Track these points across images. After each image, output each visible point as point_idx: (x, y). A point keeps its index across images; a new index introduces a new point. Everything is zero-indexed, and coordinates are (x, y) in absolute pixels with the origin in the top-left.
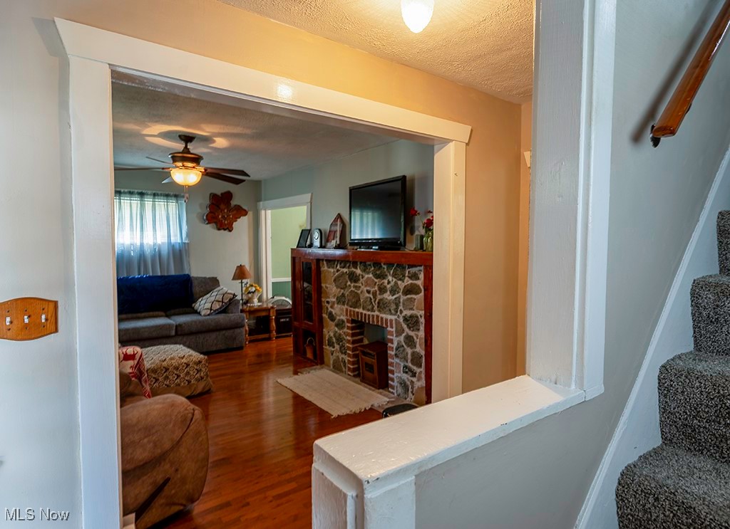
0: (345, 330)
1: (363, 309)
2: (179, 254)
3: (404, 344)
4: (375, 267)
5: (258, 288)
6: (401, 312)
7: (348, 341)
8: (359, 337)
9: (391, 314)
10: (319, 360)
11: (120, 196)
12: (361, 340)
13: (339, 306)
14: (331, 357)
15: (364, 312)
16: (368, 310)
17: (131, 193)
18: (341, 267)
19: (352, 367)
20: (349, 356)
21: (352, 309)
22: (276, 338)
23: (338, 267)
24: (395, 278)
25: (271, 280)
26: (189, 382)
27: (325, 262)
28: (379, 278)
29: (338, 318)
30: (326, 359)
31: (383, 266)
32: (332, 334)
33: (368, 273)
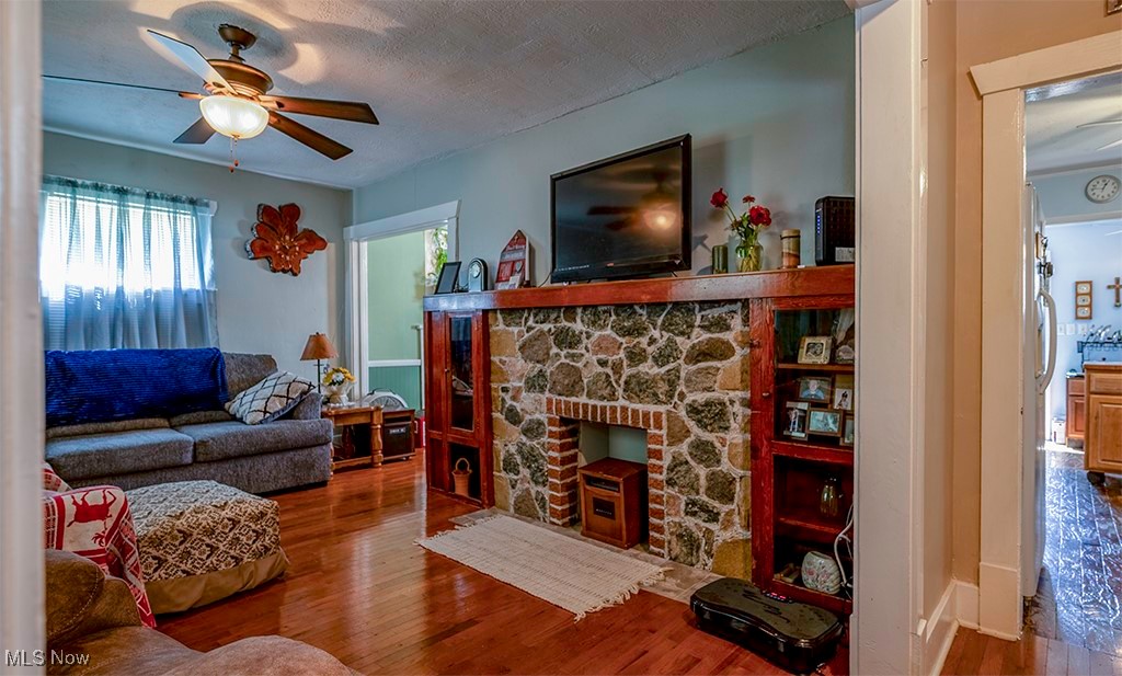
0: (545, 439)
1: (589, 396)
2: (196, 311)
3: (689, 459)
4: (617, 315)
5: (349, 375)
6: (682, 396)
7: (553, 460)
8: (572, 452)
9: (660, 402)
10: (485, 498)
11: (74, 192)
12: (574, 458)
13: (532, 395)
14: (511, 491)
15: (592, 402)
16: (602, 398)
17: (98, 188)
18: (537, 322)
19: (560, 508)
20: (553, 487)
21: (563, 398)
22: (384, 463)
23: (530, 323)
24: (668, 331)
25: (368, 363)
26: (237, 560)
27: (499, 316)
28: (629, 334)
29: (527, 417)
30: (498, 497)
31: (641, 311)
32: (513, 449)
33: (603, 327)
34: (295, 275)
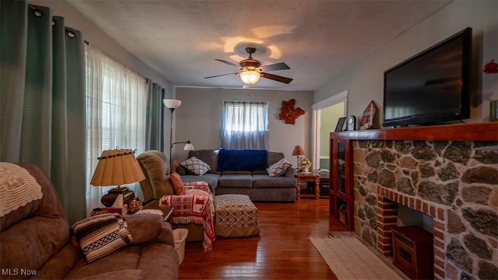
0: (377, 206)
1: (399, 190)
3: (464, 246)
4: (415, 146)
5: (309, 162)
6: (459, 203)
7: (380, 219)
8: (392, 217)
9: (441, 202)
10: (350, 227)
12: (395, 220)
13: (371, 183)
14: (361, 227)
15: (400, 193)
16: (406, 192)
18: (373, 147)
19: (383, 244)
20: (380, 232)
21: (385, 188)
22: (320, 198)
23: (370, 147)
24: (449, 158)
25: (319, 157)
26: (243, 226)
27: (357, 143)
28: (422, 158)
29: (369, 193)
30: (356, 228)
31: (430, 145)
32: (363, 207)
33: (406, 152)
34: (293, 124)
